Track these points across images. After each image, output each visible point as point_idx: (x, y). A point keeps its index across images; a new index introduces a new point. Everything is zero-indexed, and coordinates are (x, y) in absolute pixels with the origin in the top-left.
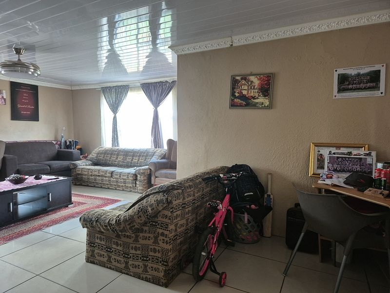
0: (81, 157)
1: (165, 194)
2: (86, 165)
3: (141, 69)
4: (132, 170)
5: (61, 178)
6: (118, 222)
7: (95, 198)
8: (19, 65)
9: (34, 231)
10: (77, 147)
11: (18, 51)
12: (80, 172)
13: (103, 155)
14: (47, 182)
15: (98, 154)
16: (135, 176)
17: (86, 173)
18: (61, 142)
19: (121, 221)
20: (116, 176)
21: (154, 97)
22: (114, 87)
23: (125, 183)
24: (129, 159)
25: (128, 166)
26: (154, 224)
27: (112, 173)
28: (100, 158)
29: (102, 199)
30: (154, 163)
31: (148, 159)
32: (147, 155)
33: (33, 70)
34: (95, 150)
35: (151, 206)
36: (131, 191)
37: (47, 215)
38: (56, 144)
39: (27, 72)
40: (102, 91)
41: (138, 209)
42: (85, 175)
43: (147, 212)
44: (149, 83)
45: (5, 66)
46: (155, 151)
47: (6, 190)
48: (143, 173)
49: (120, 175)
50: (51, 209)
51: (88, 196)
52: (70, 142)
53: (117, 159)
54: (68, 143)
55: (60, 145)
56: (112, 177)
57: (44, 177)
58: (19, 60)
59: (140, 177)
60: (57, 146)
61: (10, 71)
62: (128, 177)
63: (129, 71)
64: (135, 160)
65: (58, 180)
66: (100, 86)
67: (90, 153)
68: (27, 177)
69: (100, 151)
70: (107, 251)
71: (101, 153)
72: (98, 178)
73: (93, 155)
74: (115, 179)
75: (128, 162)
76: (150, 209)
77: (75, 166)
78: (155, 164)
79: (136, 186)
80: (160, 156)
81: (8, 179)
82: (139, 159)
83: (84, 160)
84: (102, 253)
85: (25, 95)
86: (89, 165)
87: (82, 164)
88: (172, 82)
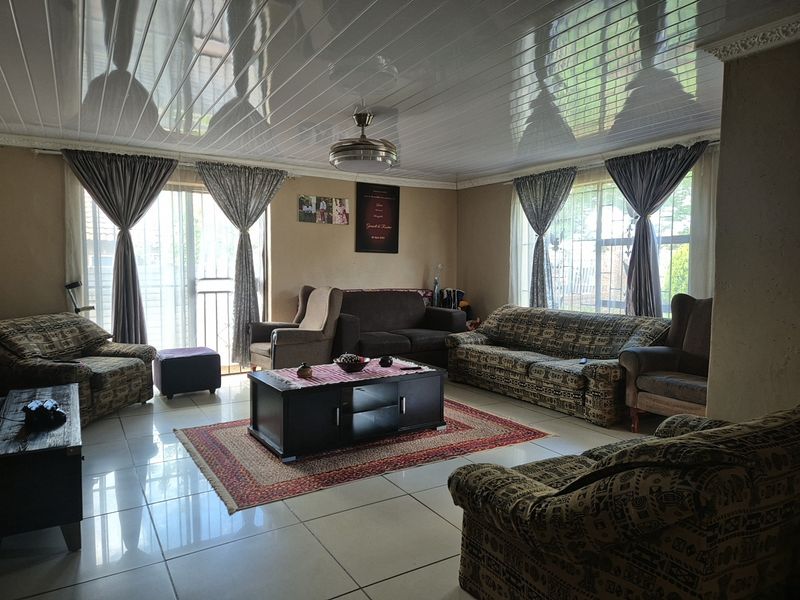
0: (468, 324)
1: (688, 478)
2: (477, 343)
3: (609, 124)
4: (575, 365)
5: (426, 369)
6: (538, 518)
7: (491, 418)
8: (362, 146)
9: (370, 474)
10: (462, 303)
11: (362, 120)
12: (463, 357)
13: (510, 324)
14: (399, 373)
15: (500, 320)
16: (583, 379)
17: (475, 360)
18: (433, 292)
19: (547, 519)
20: (537, 375)
21: (640, 187)
22: (540, 174)
23: (557, 392)
24: (568, 338)
25: (566, 354)
26: (648, 558)
27: (529, 366)
28: (504, 329)
29: (505, 423)
30: (634, 353)
31: (618, 341)
32: (614, 332)
33: (384, 154)
34: (496, 312)
35: (639, 502)
36: (571, 414)
37: (397, 442)
38: (425, 295)
39: (374, 158)
40: (515, 188)
41: (596, 501)
42: (473, 364)
43: (623, 516)
44: (627, 157)
45: (339, 150)
46: (636, 322)
47: (331, 382)
48: (603, 377)
49: (547, 373)
50: (404, 429)
51: (476, 412)
52: (449, 293)
53: (540, 334)
54: (445, 296)
55: (431, 298)
56: (527, 374)
57: (396, 361)
58: (363, 136)
59: (596, 386)
60: (426, 300)
61: (347, 158)
62: (565, 381)
63: (578, 134)
64: (585, 341)
65: (419, 371)
66: (512, 175)
67: (486, 318)
68: (367, 360)
69: (506, 314)
70: (508, 580)
71: (508, 320)
72: (498, 373)
73: (490, 323)
74: (534, 382)
75: (566, 345)
76: (633, 511)
77: (456, 342)
78: (636, 356)
79: (584, 404)
80: (651, 337)
81: (338, 360)
82: (594, 339)
83: (472, 333)
84: (498, 582)
85: (379, 206)
86: (482, 343)
87: (469, 341)
88: (693, 147)
